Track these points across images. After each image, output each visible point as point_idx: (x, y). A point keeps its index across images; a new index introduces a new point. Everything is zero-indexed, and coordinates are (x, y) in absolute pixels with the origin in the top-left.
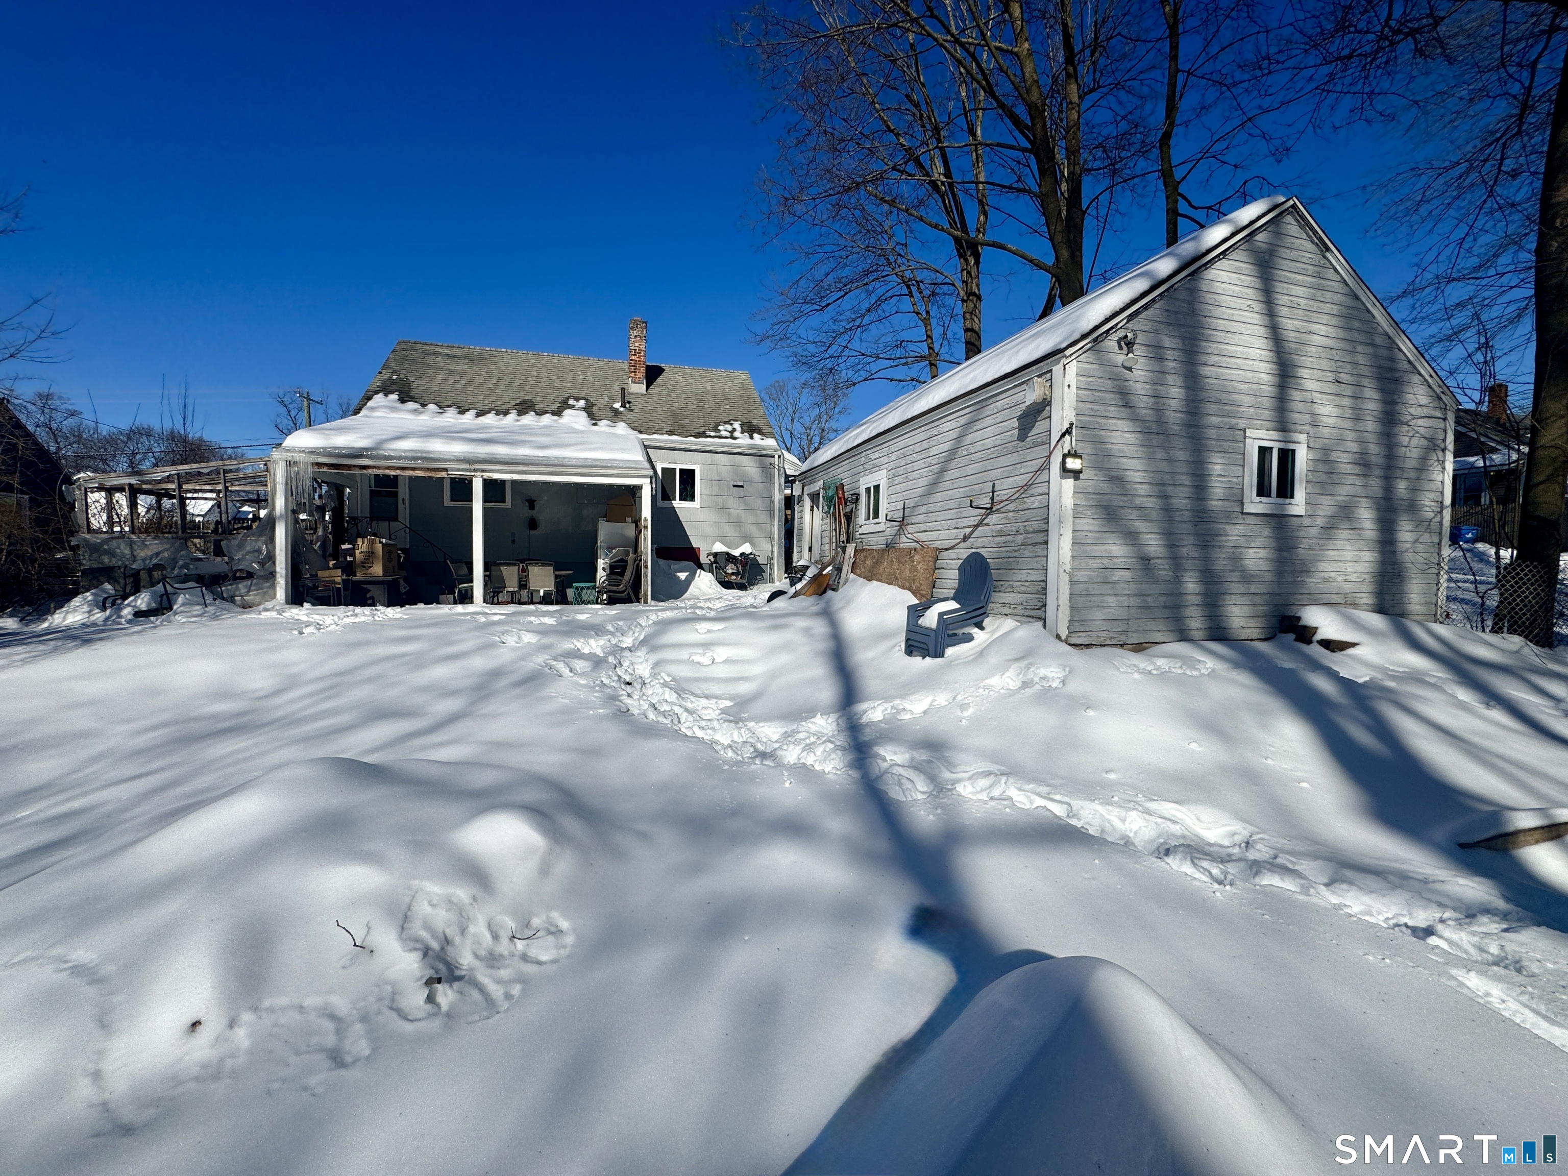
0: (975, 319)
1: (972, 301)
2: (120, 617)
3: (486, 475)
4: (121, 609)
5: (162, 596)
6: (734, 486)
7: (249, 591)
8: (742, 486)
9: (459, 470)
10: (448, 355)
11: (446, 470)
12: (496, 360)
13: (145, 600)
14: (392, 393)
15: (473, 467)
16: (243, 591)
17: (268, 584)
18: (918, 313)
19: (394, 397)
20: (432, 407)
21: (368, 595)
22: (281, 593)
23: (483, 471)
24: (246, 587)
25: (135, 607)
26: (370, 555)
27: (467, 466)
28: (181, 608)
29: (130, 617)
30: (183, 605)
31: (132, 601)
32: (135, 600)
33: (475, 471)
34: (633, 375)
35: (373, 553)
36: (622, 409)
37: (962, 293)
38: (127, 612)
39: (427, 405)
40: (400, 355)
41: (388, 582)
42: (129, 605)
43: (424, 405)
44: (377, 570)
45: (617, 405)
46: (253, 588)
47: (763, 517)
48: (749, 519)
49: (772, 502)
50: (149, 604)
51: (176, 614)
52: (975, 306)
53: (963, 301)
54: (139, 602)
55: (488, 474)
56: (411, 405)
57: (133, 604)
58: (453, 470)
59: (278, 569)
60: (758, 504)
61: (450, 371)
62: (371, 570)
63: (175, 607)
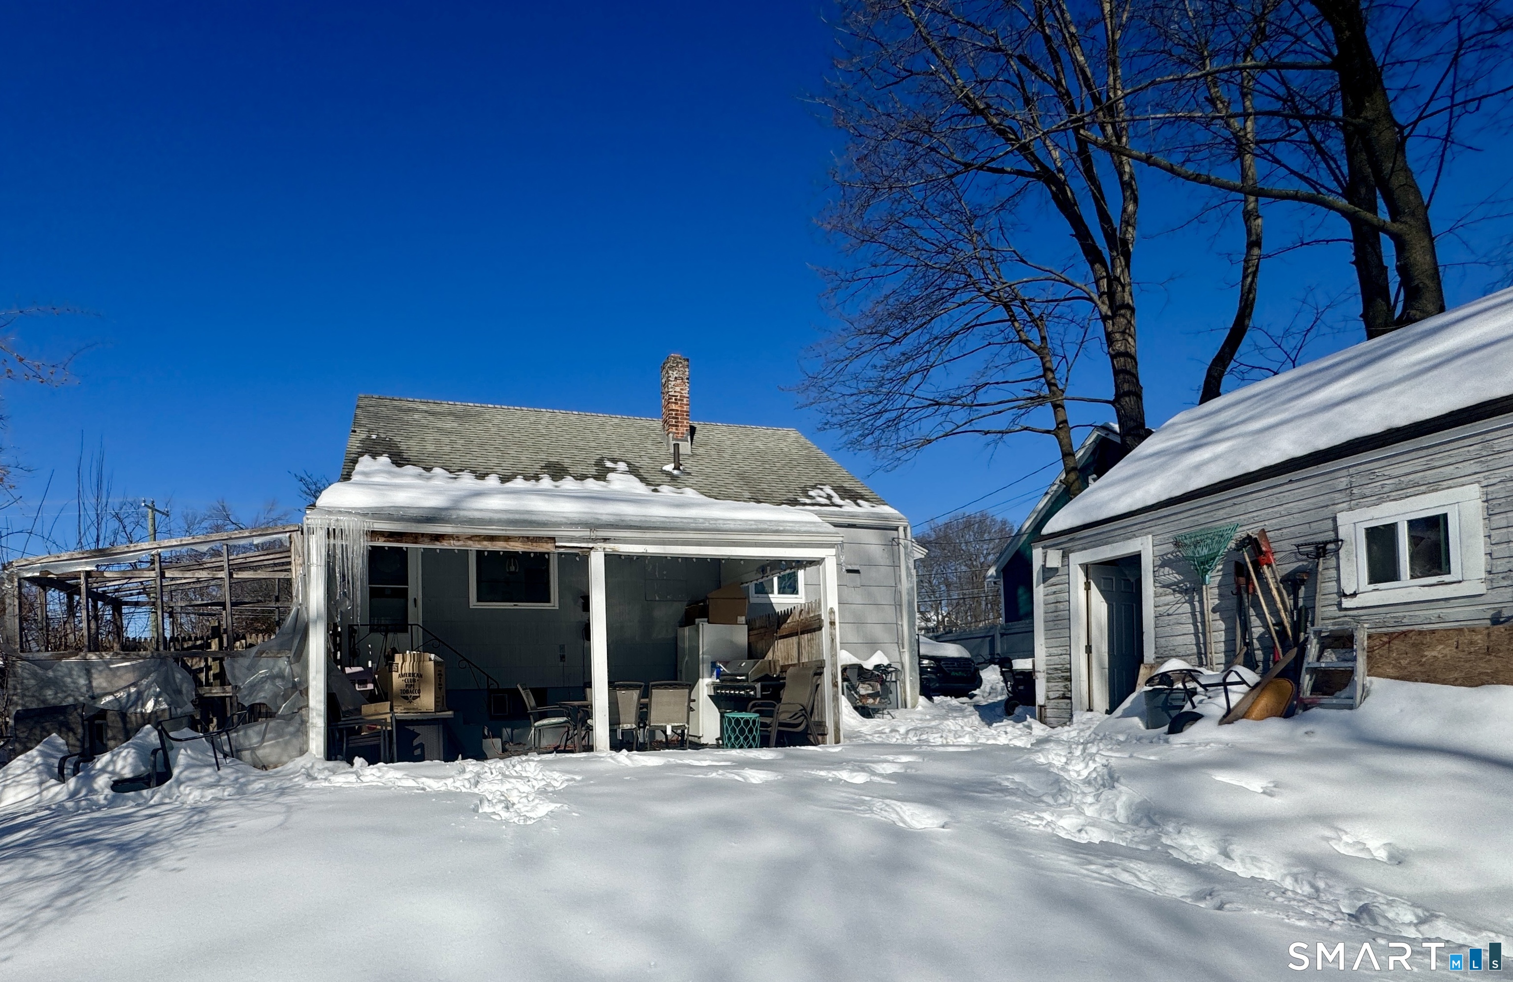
0: (1130, 339)
1: (1124, 316)
2: (92, 791)
3: (610, 547)
4: (93, 778)
5: (155, 752)
6: (849, 571)
7: (263, 740)
8: (857, 572)
9: (572, 539)
10: (426, 412)
11: (553, 539)
12: (487, 416)
13: (130, 760)
14: (381, 455)
15: (594, 535)
16: (255, 740)
17: (291, 729)
18: (1026, 342)
19: (384, 459)
20: (437, 470)
21: (416, 742)
22: (317, 741)
23: (605, 540)
24: (258, 733)
25: (113, 773)
26: (416, 680)
27: (586, 533)
28: (186, 773)
29: (108, 792)
30: (188, 767)
31: (107, 764)
32: (112, 761)
33: (594, 540)
34: (674, 429)
35: (420, 676)
36: (676, 472)
37: (1105, 309)
38: (102, 782)
39: (431, 469)
40: (368, 412)
41: (444, 720)
42: (103, 770)
43: (428, 469)
44: (427, 700)
45: (669, 467)
46: (268, 736)
47: (889, 613)
48: (872, 615)
49: (897, 593)
50: (135, 767)
51: (179, 783)
52: (1129, 322)
53: (1104, 318)
54: (120, 764)
55: (612, 546)
56: (409, 469)
57: (110, 768)
58: (562, 539)
59: (312, 703)
60: (884, 596)
61: (439, 429)
62: (417, 703)
63: (176, 772)
